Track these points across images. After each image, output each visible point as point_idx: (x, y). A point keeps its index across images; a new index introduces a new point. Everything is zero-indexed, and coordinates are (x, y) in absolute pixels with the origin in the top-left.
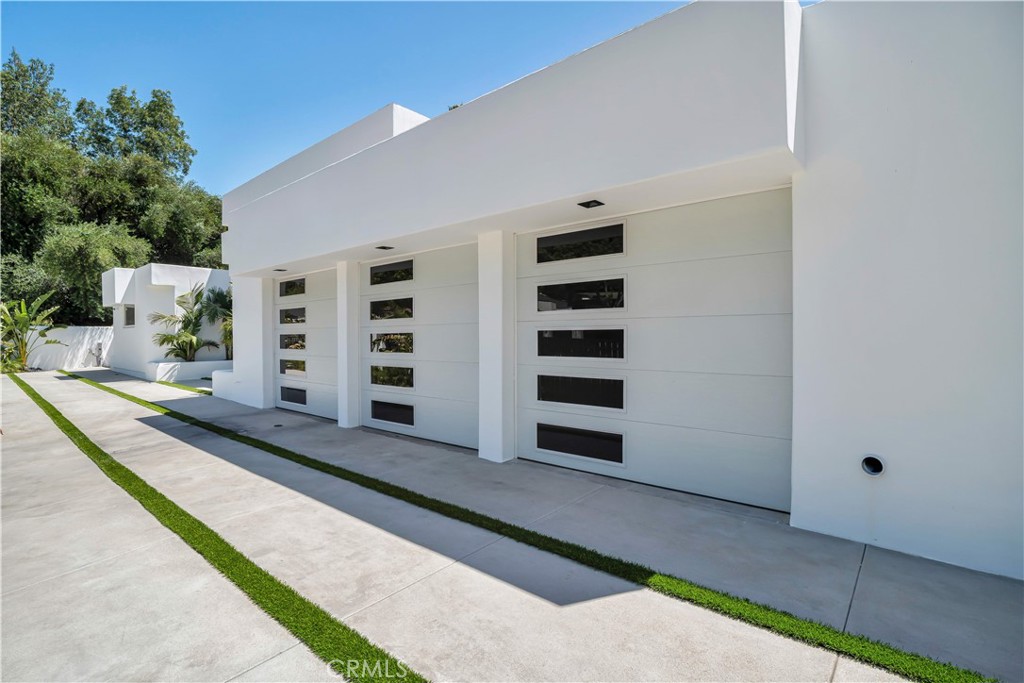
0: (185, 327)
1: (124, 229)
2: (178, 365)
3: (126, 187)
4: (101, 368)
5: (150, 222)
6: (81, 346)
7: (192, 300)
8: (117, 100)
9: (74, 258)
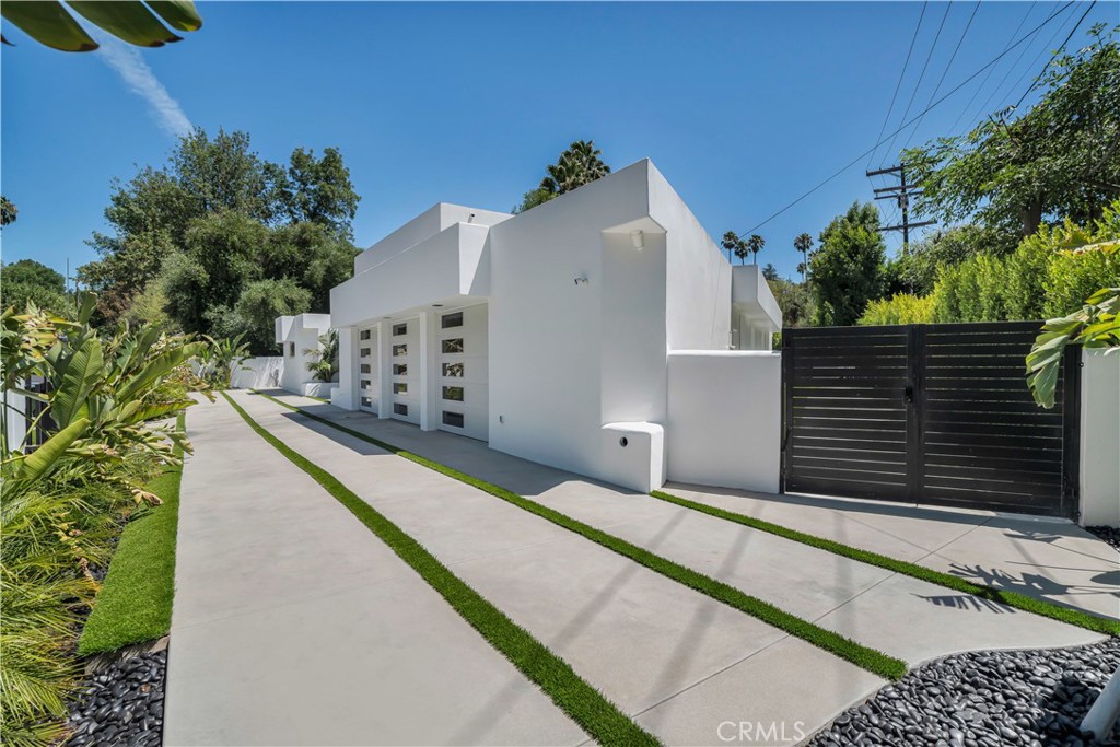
0: (325, 358)
1: (293, 282)
2: (320, 385)
3: (295, 249)
4: (277, 388)
5: (311, 276)
6: (265, 371)
7: (328, 339)
8: (298, 160)
9: (260, 306)
